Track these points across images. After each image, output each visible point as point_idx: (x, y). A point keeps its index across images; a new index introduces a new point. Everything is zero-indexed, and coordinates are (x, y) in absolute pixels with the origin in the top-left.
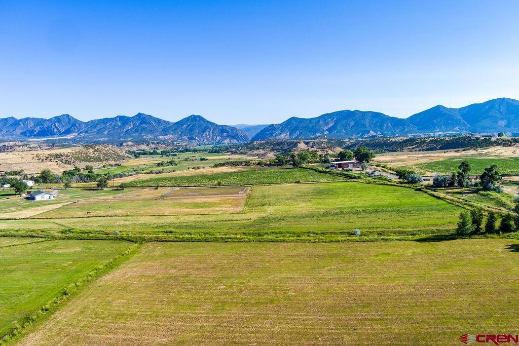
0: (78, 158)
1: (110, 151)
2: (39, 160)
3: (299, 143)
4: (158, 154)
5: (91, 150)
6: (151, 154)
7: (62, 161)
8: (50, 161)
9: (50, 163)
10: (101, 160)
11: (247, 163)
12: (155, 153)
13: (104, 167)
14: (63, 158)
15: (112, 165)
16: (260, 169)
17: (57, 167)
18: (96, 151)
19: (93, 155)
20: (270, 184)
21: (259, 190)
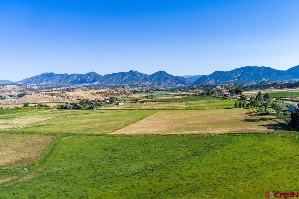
0: (109, 94)
1: (122, 91)
2: (93, 94)
3: (217, 86)
4: (143, 92)
5: (114, 90)
6: (140, 92)
7: (102, 95)
8: (98, 95)
9: (98, 96)
10: (119, 95)
11: (188, 95)
12: (142, 92)
13: (121, 98)
14: (103, 93)
15: (124, 97)
16: (192, 97)
17: (101, 97)
18: (116, 90)
19: (115, 93)
20: (194, 101)
21: (190, 102)
